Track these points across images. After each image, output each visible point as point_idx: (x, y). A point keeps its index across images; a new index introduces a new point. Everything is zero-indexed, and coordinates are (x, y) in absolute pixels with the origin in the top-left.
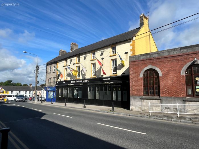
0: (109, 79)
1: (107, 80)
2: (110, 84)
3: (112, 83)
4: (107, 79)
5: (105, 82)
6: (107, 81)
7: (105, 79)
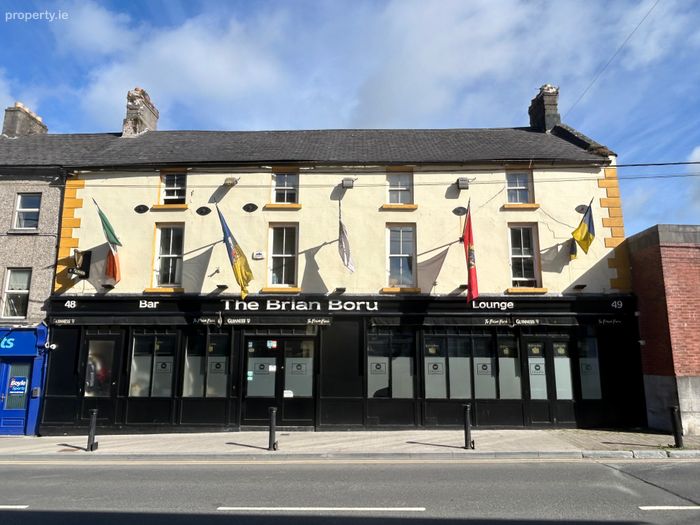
0: (511, 305)
1: (497, 309)
2: (518, 327)
3: (525, 322)
4: (493, 305)
5: (489, 317)
6: (496, 313)
7: (486, 305)
